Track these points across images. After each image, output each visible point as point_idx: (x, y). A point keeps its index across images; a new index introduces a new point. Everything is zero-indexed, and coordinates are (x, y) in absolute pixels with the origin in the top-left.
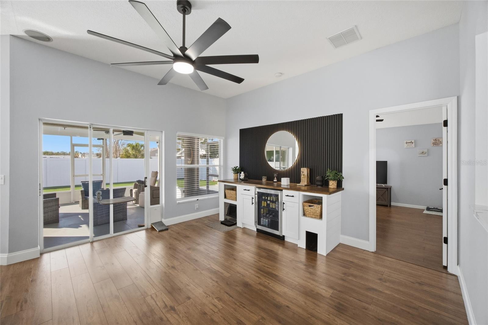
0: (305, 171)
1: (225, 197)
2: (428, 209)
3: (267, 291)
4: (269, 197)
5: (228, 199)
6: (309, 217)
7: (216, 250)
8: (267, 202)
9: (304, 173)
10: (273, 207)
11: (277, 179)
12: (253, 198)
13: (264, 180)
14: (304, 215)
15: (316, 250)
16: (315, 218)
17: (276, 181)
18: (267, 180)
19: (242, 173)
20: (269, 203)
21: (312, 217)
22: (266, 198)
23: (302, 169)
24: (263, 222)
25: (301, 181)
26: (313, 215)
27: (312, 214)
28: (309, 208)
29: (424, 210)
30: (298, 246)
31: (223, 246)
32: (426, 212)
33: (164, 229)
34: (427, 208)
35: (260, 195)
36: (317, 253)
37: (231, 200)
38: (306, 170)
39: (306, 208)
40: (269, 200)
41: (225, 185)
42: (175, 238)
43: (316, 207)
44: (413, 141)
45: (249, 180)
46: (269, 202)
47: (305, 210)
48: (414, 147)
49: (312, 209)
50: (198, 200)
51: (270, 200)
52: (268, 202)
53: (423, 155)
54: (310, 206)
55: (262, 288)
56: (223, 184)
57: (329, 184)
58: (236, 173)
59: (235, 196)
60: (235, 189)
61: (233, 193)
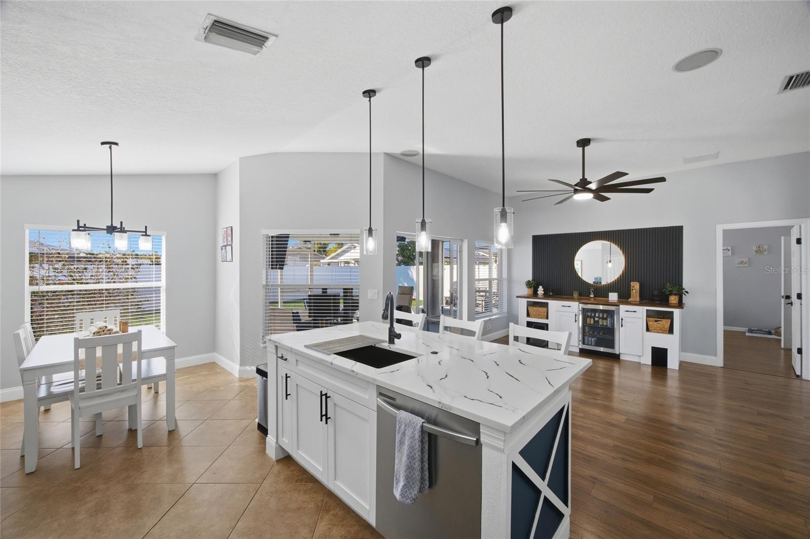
0: (635, 286)
1: (528, 315)
2: (751, 331)
4: (597, 314)
5: (532, 317)
6: (654, 332)
8: (594, 319)
9: (635, 288)
10: (605, 324)
11: (594, 295)
12: (576, 315)
13: (576, 295)
14: (648, 330)
15: (667, 366)
16: (663, 333)
18: (579, 295)
19: (541, 287)
21: (658, 332)
22: (593, 315)
23: (632, 283)
24: (588, 341)
25: (632, 296)
26: (660, 330)
27: (658, 329)
28: (656, 323)
29: (745, 332)
30: (642, 364)
32: (747, 334)
34: (749, 330)
35: (584, 311)
36: (667, 368)
37: (539, 318)
38: (638, 284)
39: (650, 323)
40: (597, 317)
41: (528, 302)
43: (665, 322)
44: (729, 248)
45: (555, 296)
47: (648, 325)
48: (730, 255)
49: (659, 324)
50: (490, 319)
51: (599, 317)
52: (597, 319)
53: (742, 265)
54: (656, 321)
56: (526, 300)
57: (670, 299)
58: (531, 287)
59: (546, 314)
60: (546, 305)
61: (541, 311)
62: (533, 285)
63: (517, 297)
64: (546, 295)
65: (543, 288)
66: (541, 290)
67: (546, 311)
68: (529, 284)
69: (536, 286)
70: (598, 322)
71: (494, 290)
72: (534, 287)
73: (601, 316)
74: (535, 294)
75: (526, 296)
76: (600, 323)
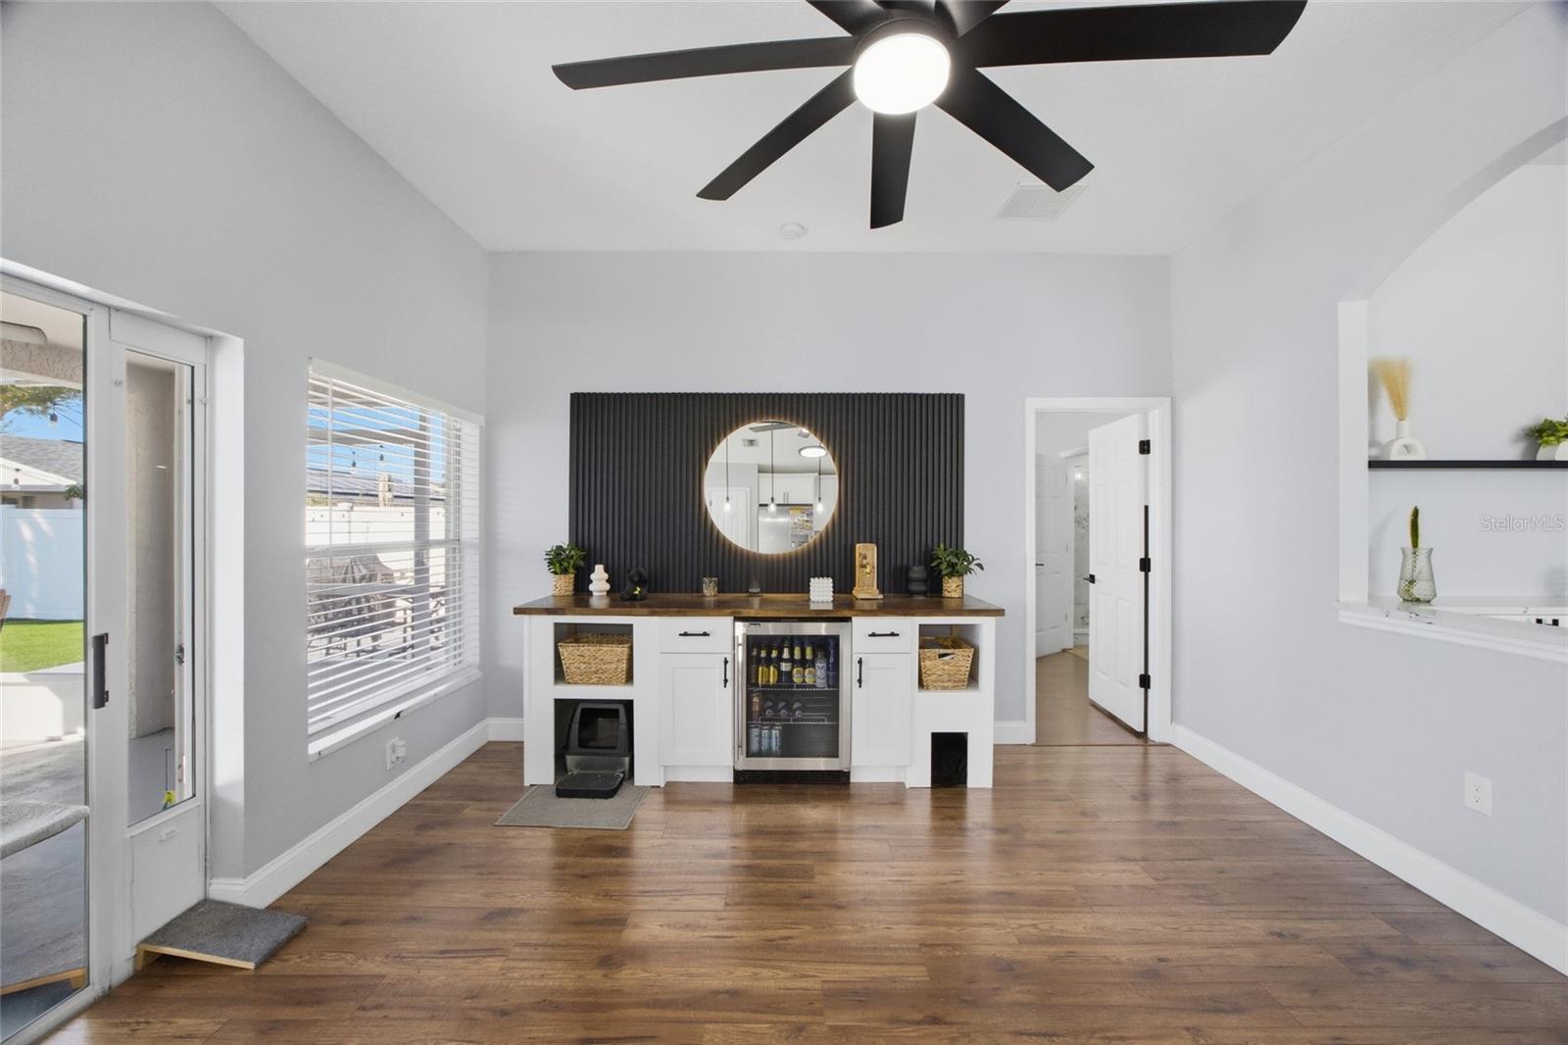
1: (560, 675)
3: (1071, 950)
4: (786, 651)
5: (576, 683)
6: (936, 688)
7: (724, 910)
8: (778, 668)
9: (866, 561)
10: (807, 680)
11: (761, 587)
12: (726, 662)
13: (709, 590)
14: (921, 684)
15: (964, 781)
16: (955, 687)
17: (758, 590)
18: (721, 590)
19: (599, 568)
20: (788, 669)
21: (944, 688)
22: (774, 654)
23: (856, 548)
24: (761, 744)
25: (859, 584)
26: (949, 681)
27: (945, 678)
28: (939, 661)
30: (907, 787)
31: (733, 882)
33: (284, 936)
35: (750, 644)
36: (966, 787)
37: (598, 683)
38: (876, 548)
39: (927, 664)
40: (786, 661)
41: (556, 625)
42: (443, 952)
43: (961, 658)
45: (649, 595)
46: (789, 664)
47: (923, 671)
49: (947, 663)
50: (398, 715)
51: (791, 660)
52: (785, 667)
54: (942, 656)
55: (1051, 950)
56: (550, 621)
57: (945, 586)
58: (565, 571)
59: (624, 666)
60: (624, 634)
61: (607, 658)
62: (573, 563)
63: (518, 611)
64: (621, 597)
65: (606, 571)
66: (599, 581)
67: (625, 657)
68: (557, 560)
69: (582, 563)
70: (790, 674)
71: (437, 576)
72: (577, 568)
73: (797, 655)
74: (580, 595)
75: (550, 604)
76: (797, 679)
